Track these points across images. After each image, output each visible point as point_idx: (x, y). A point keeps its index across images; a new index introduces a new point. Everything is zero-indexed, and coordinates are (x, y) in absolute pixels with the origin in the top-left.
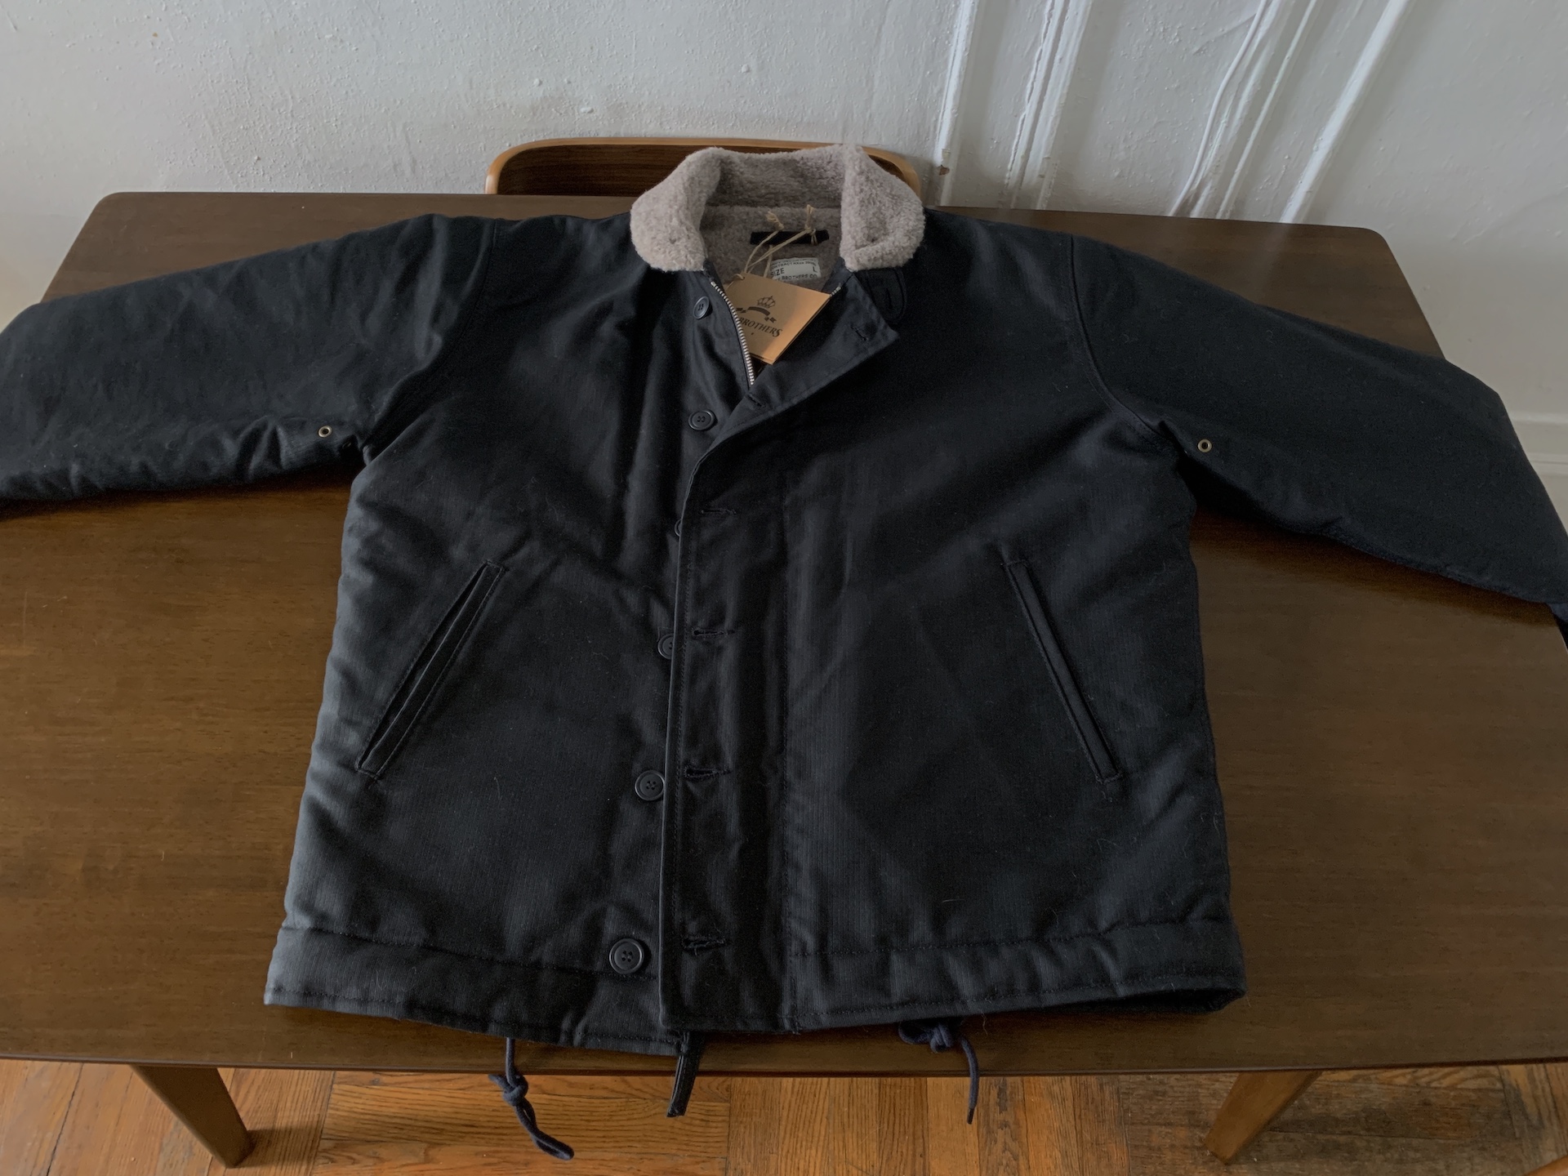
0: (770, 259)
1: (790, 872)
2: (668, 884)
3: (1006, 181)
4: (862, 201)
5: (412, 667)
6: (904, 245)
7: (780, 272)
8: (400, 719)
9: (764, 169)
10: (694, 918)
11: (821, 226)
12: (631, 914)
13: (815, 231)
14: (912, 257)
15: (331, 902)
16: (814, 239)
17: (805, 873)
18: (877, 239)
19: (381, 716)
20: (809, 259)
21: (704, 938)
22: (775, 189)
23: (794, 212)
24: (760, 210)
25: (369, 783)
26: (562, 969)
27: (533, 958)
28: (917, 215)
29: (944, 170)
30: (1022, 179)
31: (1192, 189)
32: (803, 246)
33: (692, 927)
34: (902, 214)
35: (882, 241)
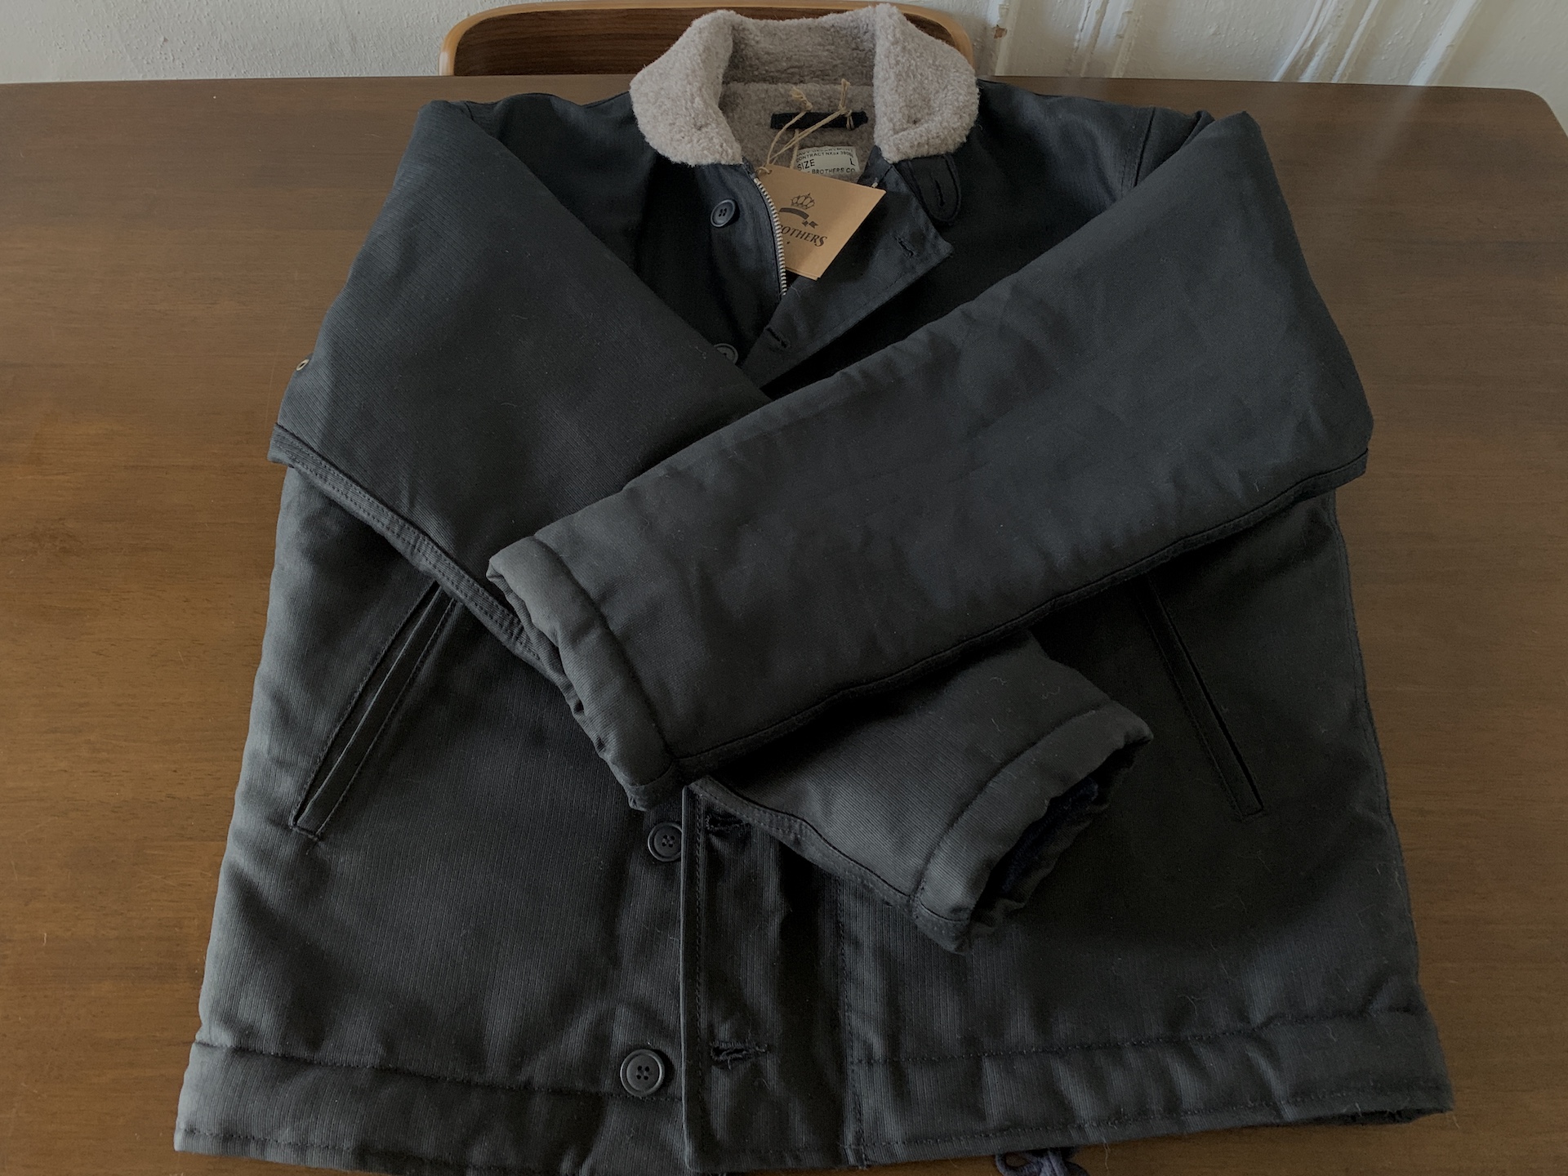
0: (797, 148)
1: (848, 950)
2: (690, 975)
3: (1076, 44)
4: (898, 75)
5: (360, 690)
6: (955, 126)
7: (809, 164)
8: (344, 760)
9: (784, 37)
10: (725, 1019)
11: (858, 108)
12: (648, 1017)
13: (851, 111)
14: (965, 140)
15: (260, 1012)
16: (850, 122)
17: (867, 952)
18: (920, 120)
19: (322, 755)
20: (844, 149)
21: (739, 1046)
22: (799, 61)
23: (824, 90)
24: (781, 87)
25: (307, 847)
26: (558, 1093)
27: (522, 1078)
28: (969, 87)
29: (1000, 31)
30: (1096, 40)
31: (1305, 47)
32: (837, 131)
33: (724, 1031)
34: (950, 87)
35: (927, 122)
